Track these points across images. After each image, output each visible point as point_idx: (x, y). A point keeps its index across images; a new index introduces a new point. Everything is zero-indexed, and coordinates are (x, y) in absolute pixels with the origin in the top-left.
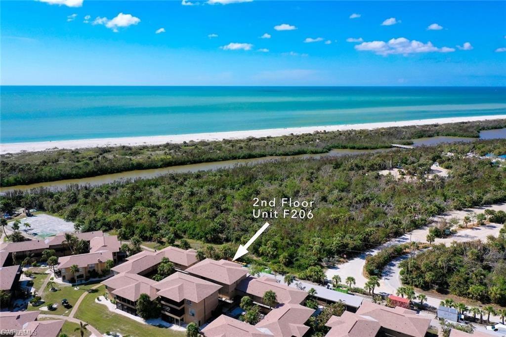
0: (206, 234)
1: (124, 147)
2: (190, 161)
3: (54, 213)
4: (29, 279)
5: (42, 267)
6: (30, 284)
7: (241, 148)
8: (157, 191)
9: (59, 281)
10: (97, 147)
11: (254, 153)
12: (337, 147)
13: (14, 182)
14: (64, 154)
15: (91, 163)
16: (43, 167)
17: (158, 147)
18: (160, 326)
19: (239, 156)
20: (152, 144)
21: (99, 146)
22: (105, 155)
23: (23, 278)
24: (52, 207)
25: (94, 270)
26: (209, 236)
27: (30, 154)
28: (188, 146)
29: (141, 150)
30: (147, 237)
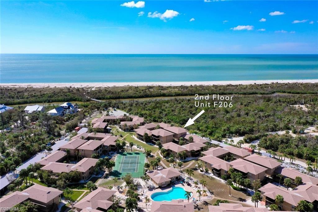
0: (180, 121)
1: (159, 86)
2: (190, 94)
3: (123, 110)
4: (110, 128)
5: (115, 125)
6: (111, 130)
7: (221, 89)
8: (167, 105)
9: (120, 130)
10: (147, 86)
11: (225, 92)
12: (279, 91)
13: (109, 98)
14: (131, 88)
15: (142, 92)
16: (122, 93)
17: (177, 87)
18: (151, 145)
20: (174, 86)
21: (148, 85)
22: (150, 89)
23: (108, 128)
24: (122, 108)
25: (133, 127)
26: (181, 122)
27: (117, 87)
28: (192, 87)
29: (168, 88)
30: (156, 120)
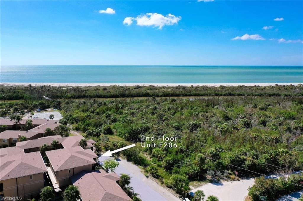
19: (221, 94)
